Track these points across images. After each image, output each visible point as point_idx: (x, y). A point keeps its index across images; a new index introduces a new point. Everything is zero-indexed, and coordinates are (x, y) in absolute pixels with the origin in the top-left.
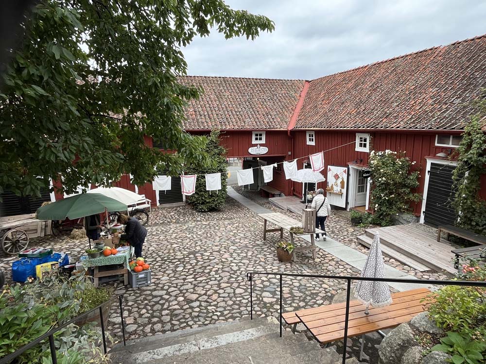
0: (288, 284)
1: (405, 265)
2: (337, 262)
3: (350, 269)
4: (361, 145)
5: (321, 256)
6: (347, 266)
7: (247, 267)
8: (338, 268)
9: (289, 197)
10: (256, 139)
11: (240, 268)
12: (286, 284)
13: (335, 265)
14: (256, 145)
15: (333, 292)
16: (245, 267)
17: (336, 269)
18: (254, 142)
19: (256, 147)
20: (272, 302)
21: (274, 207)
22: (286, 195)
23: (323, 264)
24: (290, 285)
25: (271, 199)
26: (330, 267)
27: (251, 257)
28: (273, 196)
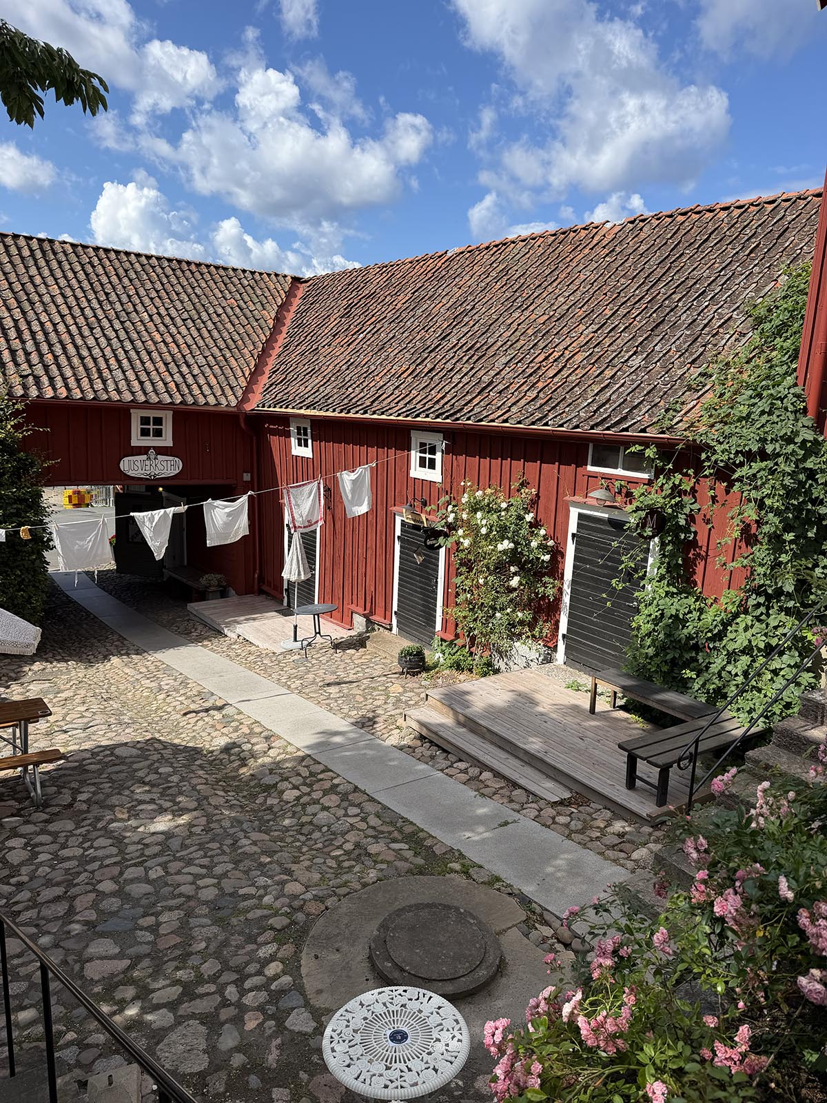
0: (180, 895)
1: (515, 785)
2: (344, 797)
3: (378, 816)
4: (422, 463)
5: (305, 778)
6: (369, 807)
7: (64, 846)
8: (346, 815)
9: (249, 599)
10: (145, 433)
11: (35, 855)
12: (174, 897)
13: (338, 806)
14: (143, 451)
15: (313, 908)
16: (55, 847)
17: (338, 819)
18: (136, 440)
19: (145, 457)
20: (113, 975)
21: (200, 628)
22: (239, 594)
23: (304, 806)
24: (189, 898)
25: (194, 607)
26: (323, 815)
27: (84, 807)
28: (202, 596)
